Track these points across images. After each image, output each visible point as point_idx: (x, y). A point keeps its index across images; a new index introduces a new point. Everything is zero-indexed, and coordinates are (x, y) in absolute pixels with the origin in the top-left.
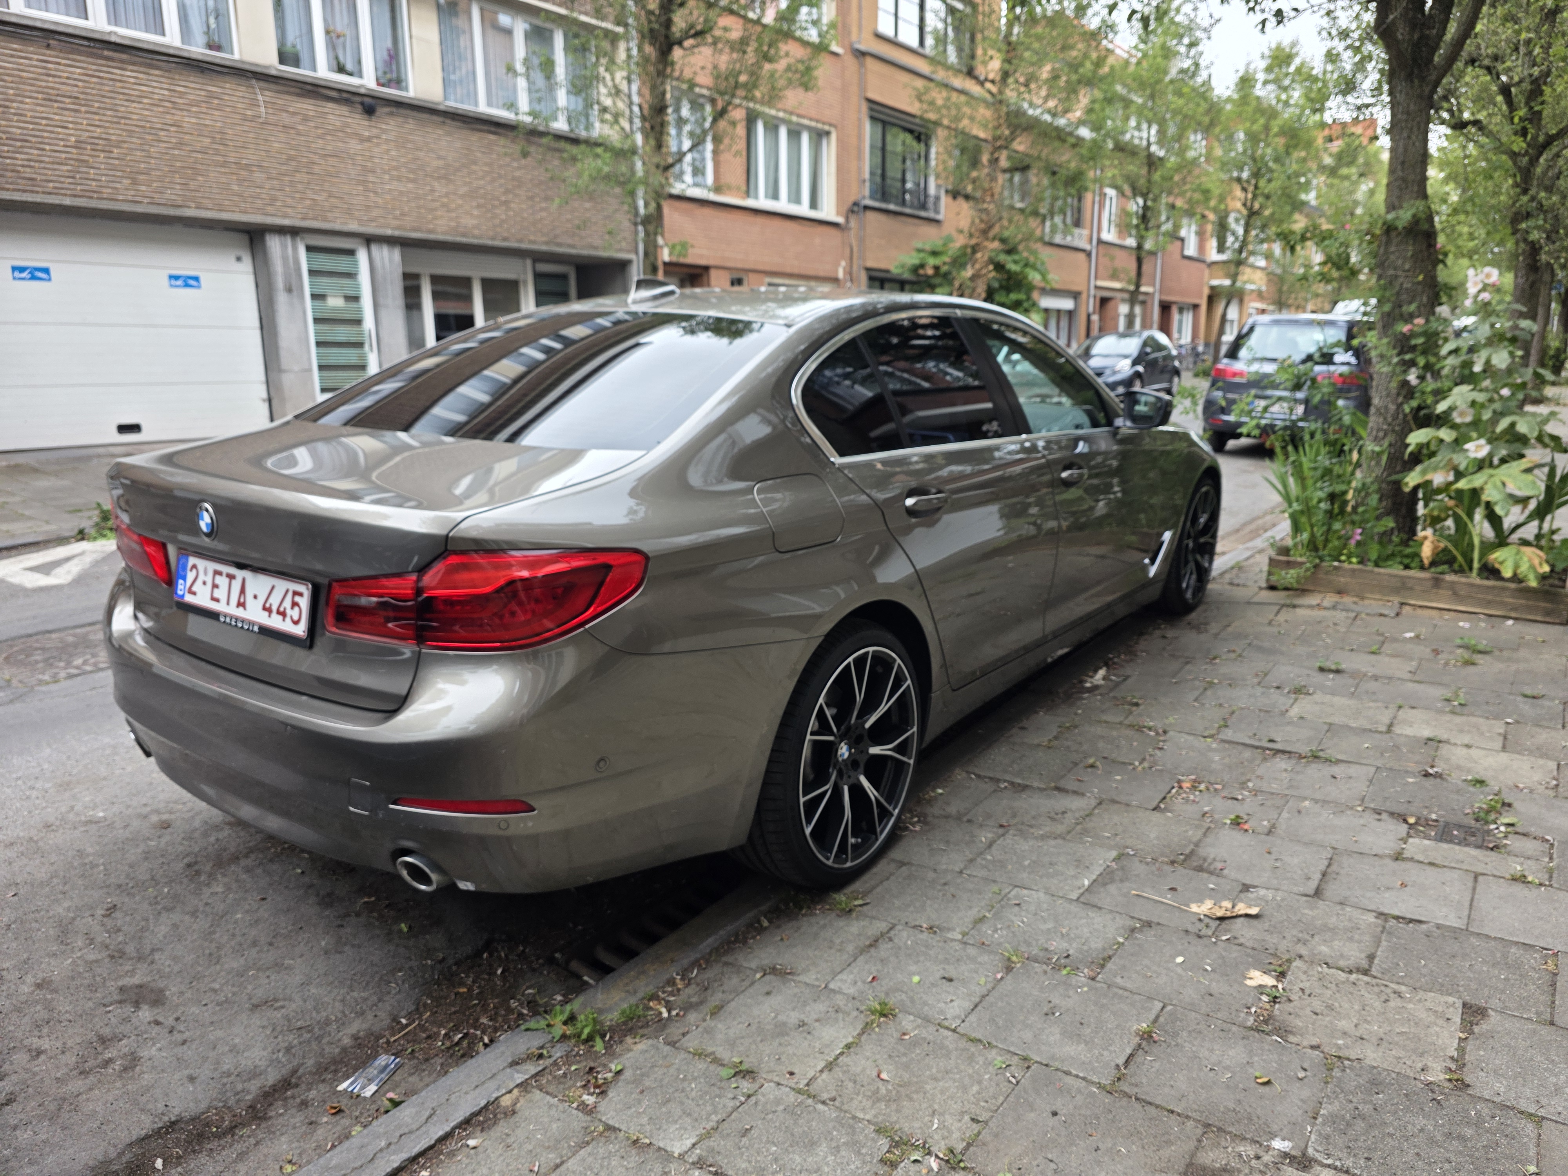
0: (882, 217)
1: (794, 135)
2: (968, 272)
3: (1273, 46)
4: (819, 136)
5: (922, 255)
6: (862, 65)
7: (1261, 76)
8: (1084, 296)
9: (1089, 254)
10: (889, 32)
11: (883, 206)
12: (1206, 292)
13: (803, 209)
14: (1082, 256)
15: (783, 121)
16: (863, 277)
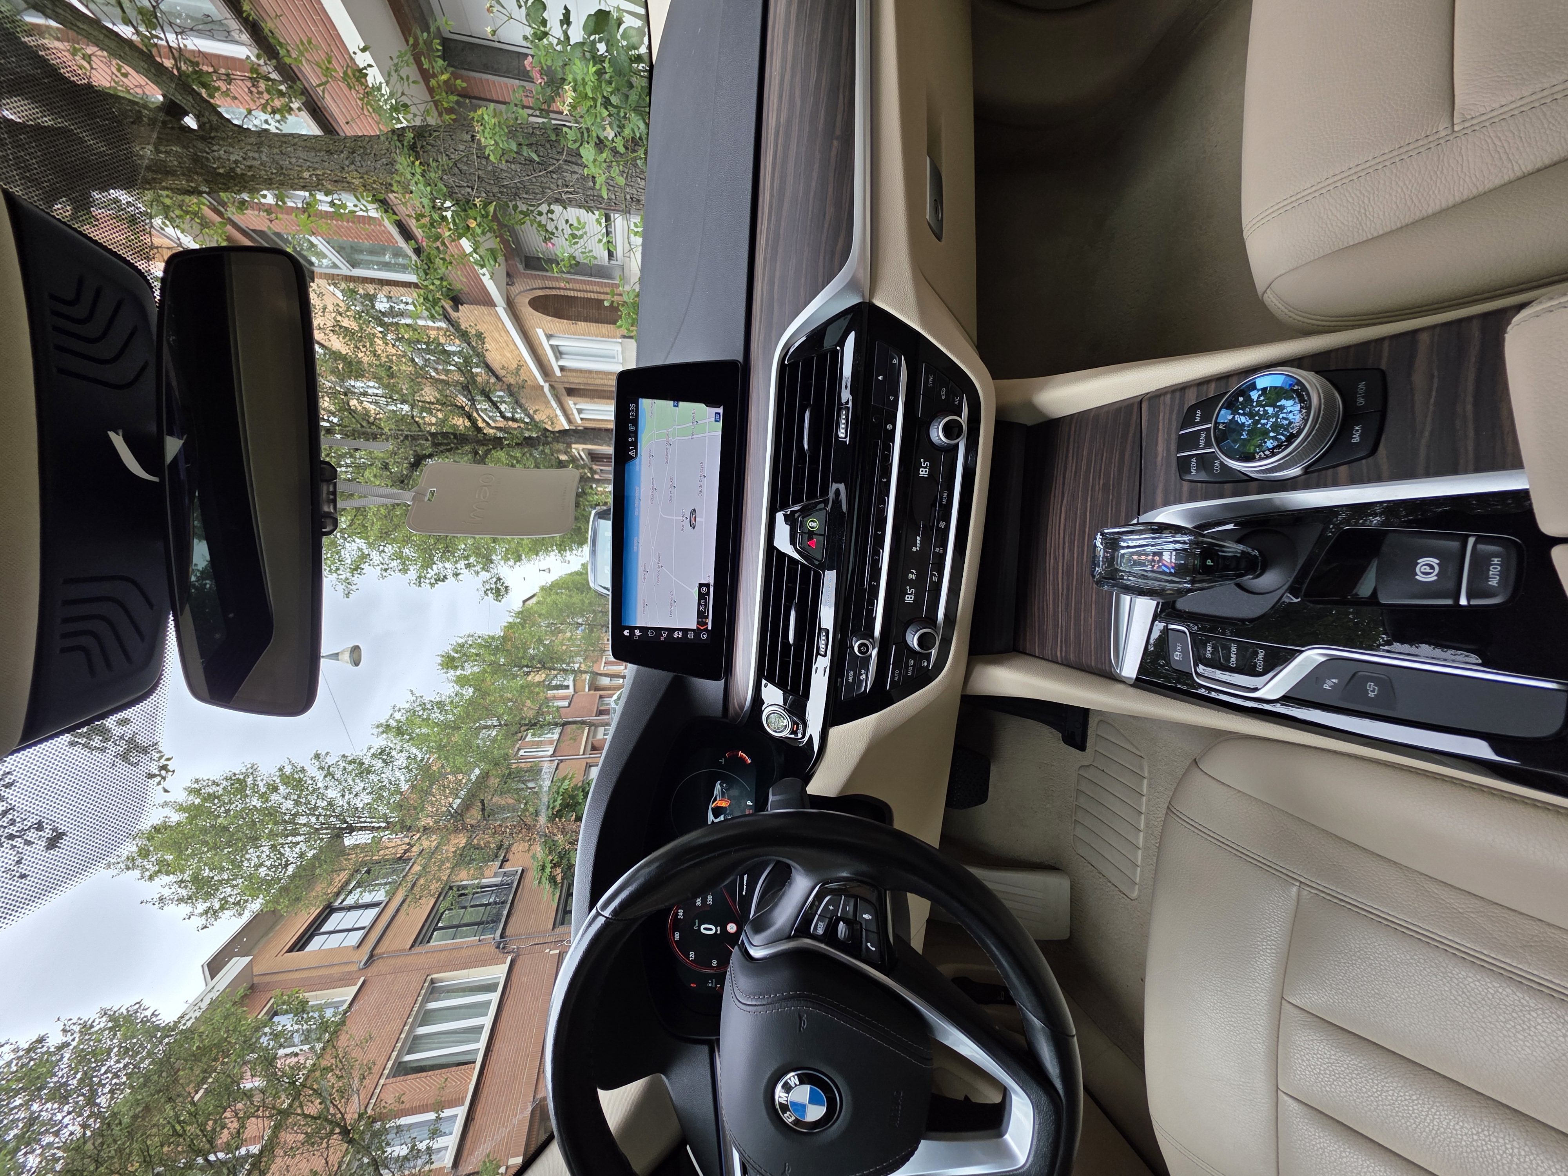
0: (513, 920)
1: (427, 1018)
2: (560, 838)
3: (440, 667)
4: (434, 991)
5: (544, 879)
6: (381, 957)
7: (459, 672)
8: (589, 761)
9: (562, 761)
10: (359, 935)
11: (503, 920)
12: (592, 692)
13: (494, 997)
14: (561, 765)
15: (411, 1030)
16: (560, 930)
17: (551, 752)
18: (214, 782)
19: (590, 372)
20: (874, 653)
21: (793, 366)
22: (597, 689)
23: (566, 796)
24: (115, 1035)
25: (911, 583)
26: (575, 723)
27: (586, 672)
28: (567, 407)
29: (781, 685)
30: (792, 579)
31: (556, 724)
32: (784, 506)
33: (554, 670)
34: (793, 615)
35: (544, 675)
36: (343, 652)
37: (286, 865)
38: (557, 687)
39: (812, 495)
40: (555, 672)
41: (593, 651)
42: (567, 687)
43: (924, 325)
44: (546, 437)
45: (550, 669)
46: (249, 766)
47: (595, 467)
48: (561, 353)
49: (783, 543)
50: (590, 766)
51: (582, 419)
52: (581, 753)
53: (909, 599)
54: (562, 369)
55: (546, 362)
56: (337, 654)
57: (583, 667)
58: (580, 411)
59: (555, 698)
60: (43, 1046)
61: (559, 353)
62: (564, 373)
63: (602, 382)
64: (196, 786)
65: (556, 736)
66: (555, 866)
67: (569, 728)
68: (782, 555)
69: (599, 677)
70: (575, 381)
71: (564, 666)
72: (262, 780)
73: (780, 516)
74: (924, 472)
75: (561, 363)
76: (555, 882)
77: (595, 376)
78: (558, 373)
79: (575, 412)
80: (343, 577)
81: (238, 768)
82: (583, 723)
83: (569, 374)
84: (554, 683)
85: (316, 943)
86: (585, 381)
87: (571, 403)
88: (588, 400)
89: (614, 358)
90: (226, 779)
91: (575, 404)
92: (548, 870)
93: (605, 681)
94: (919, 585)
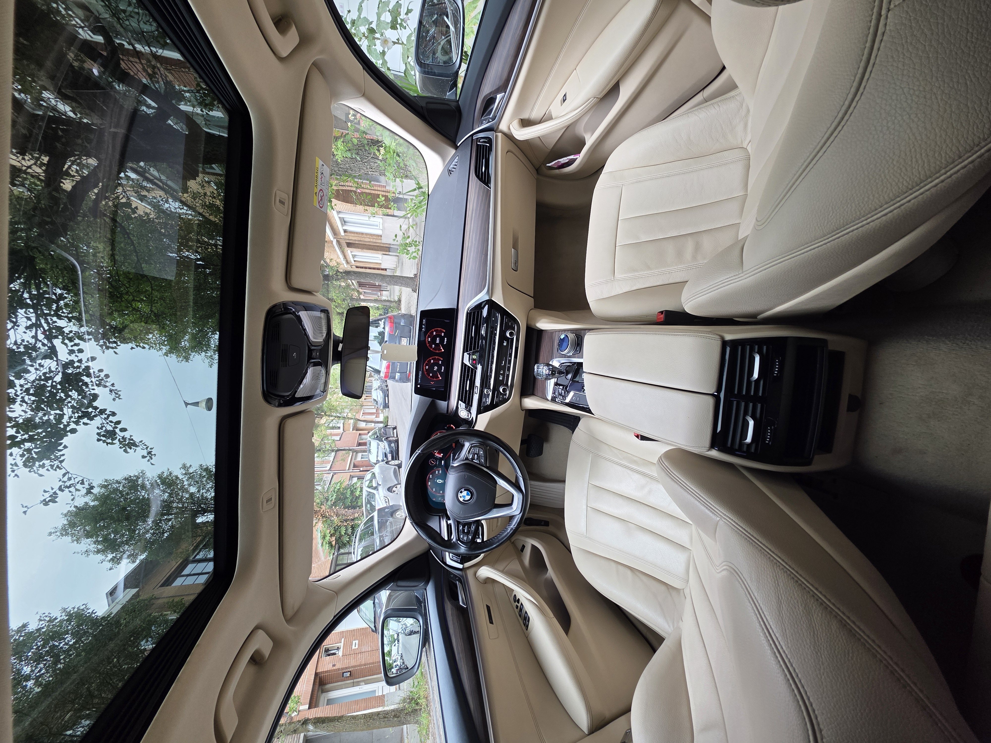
2: (335, 518)
5: (324, 543)
8: (352, 474)
9: (335, 473)
10: (206, 577)
12: (355, 431)
14: (335, 476)
17: (328, 468)
18: (117, 481)
19: (362, 234)
20: (491, 393)
21: (470, 313)
22: (358, 430)
23: (339, 493)
24: (70, 624)
25: (502, 374)
26: (344, 450)
27: (352, 419)
28: (346, 254)
29: (465, 402)
30: (468, 372)
31: (333, 451)
32: (467, 351)
33: (332, 416)
34: (468, 382)
35: (325, 420)
36: (201, 401)
37: (163, 533)
38: (333, 428)
39: (474, 349)
40: (332, 418)
41: (356, 406)
42: (339, 428)
43: (505, 306)
44: (337, 276)
45: (329, 416)
46: (140, 472)
47: (361, 290)
48: (345, 222)
49: (467, 362)
50: (353, 477)
51: (355, 261)
52: (347, 469)
53: (501, 378)
54: (345, 231)
55: (335, 227)
56: (198, 402)
57: (350, 415)
58: (354, 256)
59: (332, 435)
60: (25, 630)
61: (344, 222)
62: (346, 234)
63: (369, 240)
64: (106, 484)
65: (331, 459)
66: (331, 536)
67: (341, 453)
68: (466, 365)
69: (359, 422)
70: (352, 238)
71: (338, 414)
72: (148, 480)
73: (465, 354)
74: (505, 344)
75: (345, 228)
76: (332, 545)
77: (365, 236)
78: (342, 233)
79: (351, 256)
80: (209, 354)
81: (133, 473)
82: (350, 450)
83: (349, 234)
84: (331, 425)
85: (179, 582)
86: (359, 239)
87: (349, 252)
88: (360, 250)
89: (377, 226)
90: (125, 479)
91: (351, 252)
92: (328, 538)
93: (362, 425)
94: (503, 375)
